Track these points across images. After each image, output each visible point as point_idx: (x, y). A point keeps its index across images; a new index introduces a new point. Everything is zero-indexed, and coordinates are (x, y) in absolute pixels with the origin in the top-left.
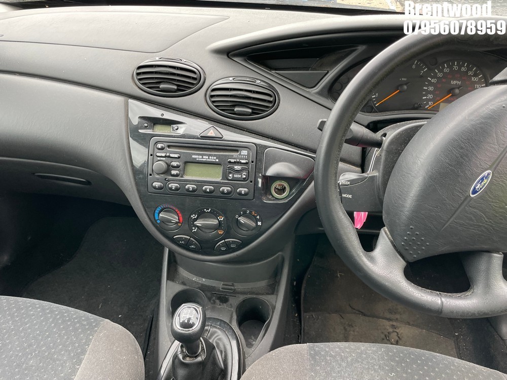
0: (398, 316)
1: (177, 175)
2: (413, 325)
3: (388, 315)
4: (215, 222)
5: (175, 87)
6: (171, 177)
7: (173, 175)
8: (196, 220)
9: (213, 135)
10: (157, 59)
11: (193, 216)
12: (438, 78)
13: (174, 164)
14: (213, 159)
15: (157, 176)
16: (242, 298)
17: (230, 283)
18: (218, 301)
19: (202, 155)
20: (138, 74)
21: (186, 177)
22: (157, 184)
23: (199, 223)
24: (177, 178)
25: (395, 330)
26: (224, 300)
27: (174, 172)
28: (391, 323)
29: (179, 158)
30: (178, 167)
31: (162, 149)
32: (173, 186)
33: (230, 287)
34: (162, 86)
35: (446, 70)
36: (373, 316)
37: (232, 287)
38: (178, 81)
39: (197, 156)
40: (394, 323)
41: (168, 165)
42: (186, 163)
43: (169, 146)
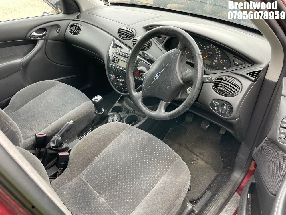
0: (202, 157)
1: (116, 63)
2: (206, 162)
3: (198, 154)
4: (122, 80)
5: (126, 37)
6: (114, 63)
7: (115, 63)
8: (118, 78)
9: (128, 53)
10: (125, 27)
11: (117, 77)
12: (205, 50)
13: (116, 59)
14: (125, 60)
15: (111, 62)
16: (133, 114)
17: (134, 110)
18: (126, 112)
19: (123, 58)
20: (119, 31)
21: (117, 64)
22: (111, 65)
23: (118, 80)
24: (115, 64)
25: (196, 160)
26: (127, 113)
27: (115, 62)
28: (197, 157)
29: (118, 58)
30: (116, 60)
31: (115, 54)
32: (114, 66)
33: (133, 111)
34: (123, 36)
35: (208, 47)
36: (191, 152)
37: (134, 111)
38: (127, 35)
39: (122, 58)
40: (199, 158)
41: (115, 59)
42: (119, 60)
43: (117, 54)
